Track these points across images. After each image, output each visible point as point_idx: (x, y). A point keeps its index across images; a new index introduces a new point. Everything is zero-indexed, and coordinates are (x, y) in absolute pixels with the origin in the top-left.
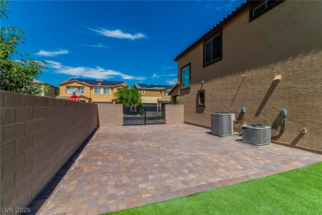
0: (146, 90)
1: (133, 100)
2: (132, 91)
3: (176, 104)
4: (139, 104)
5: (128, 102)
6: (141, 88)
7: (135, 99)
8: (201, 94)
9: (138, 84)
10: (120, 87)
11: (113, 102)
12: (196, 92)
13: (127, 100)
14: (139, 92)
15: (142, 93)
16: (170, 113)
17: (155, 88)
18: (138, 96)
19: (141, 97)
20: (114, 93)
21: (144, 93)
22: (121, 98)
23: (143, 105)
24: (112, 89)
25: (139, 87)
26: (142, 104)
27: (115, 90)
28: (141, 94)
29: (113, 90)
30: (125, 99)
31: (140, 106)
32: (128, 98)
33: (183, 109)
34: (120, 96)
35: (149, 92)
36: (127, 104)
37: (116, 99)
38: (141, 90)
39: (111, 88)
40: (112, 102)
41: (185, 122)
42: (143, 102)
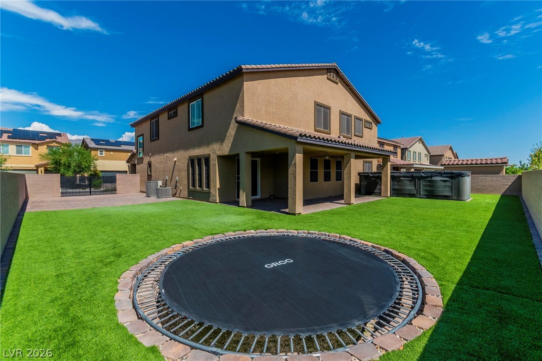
0: (106, 150)
1: (79, 167)
2: (79, 153)
3: (136, 173)
4: (92, 173)
5: (69, 169)
6: (96, 146)
7: (84, 164)
8: (150, 164)
9: (92, 140)
10: (54, 144)
11: (40, 169)
12: (147, 163)
13: (69, 167)
14: (93, 153)
15: (99, 155)
16: (123, 182)
17: (123, 147)
18: (89, 160)
19: (96, 161)
20: (41, 155)
21: (104, 155)
22: (57, 163)
23: (101, 173)
24: (36, 146)
25: (92, 145)
26: (98, 172)
27: (44, 149)
28: (96, 157)
29: (37, 149)
30: (64, 164)
31: (95, 175)
32: (69, 164)
33: (139, 178)
34: (54, 159)
35: (112, 153)
36: (68, 173)
37: (47, 164)
38: (96, 149)
39: (34, 145)
40: (35, 168)
41: (141, 192)
42: (99, 169)
